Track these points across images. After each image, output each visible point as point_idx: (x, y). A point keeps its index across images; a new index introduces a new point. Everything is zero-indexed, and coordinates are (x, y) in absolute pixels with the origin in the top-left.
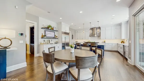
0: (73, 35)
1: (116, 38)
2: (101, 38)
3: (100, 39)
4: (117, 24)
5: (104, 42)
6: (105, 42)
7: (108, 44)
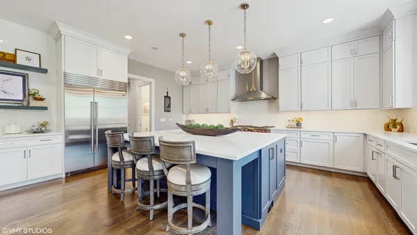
0: (167, 97)
1: (354, 106)
2: (282, 107)
3: (277, 109)
4: (364, 29)
5: (294, 124)
6: (299, 125)
7: (315, 134)
